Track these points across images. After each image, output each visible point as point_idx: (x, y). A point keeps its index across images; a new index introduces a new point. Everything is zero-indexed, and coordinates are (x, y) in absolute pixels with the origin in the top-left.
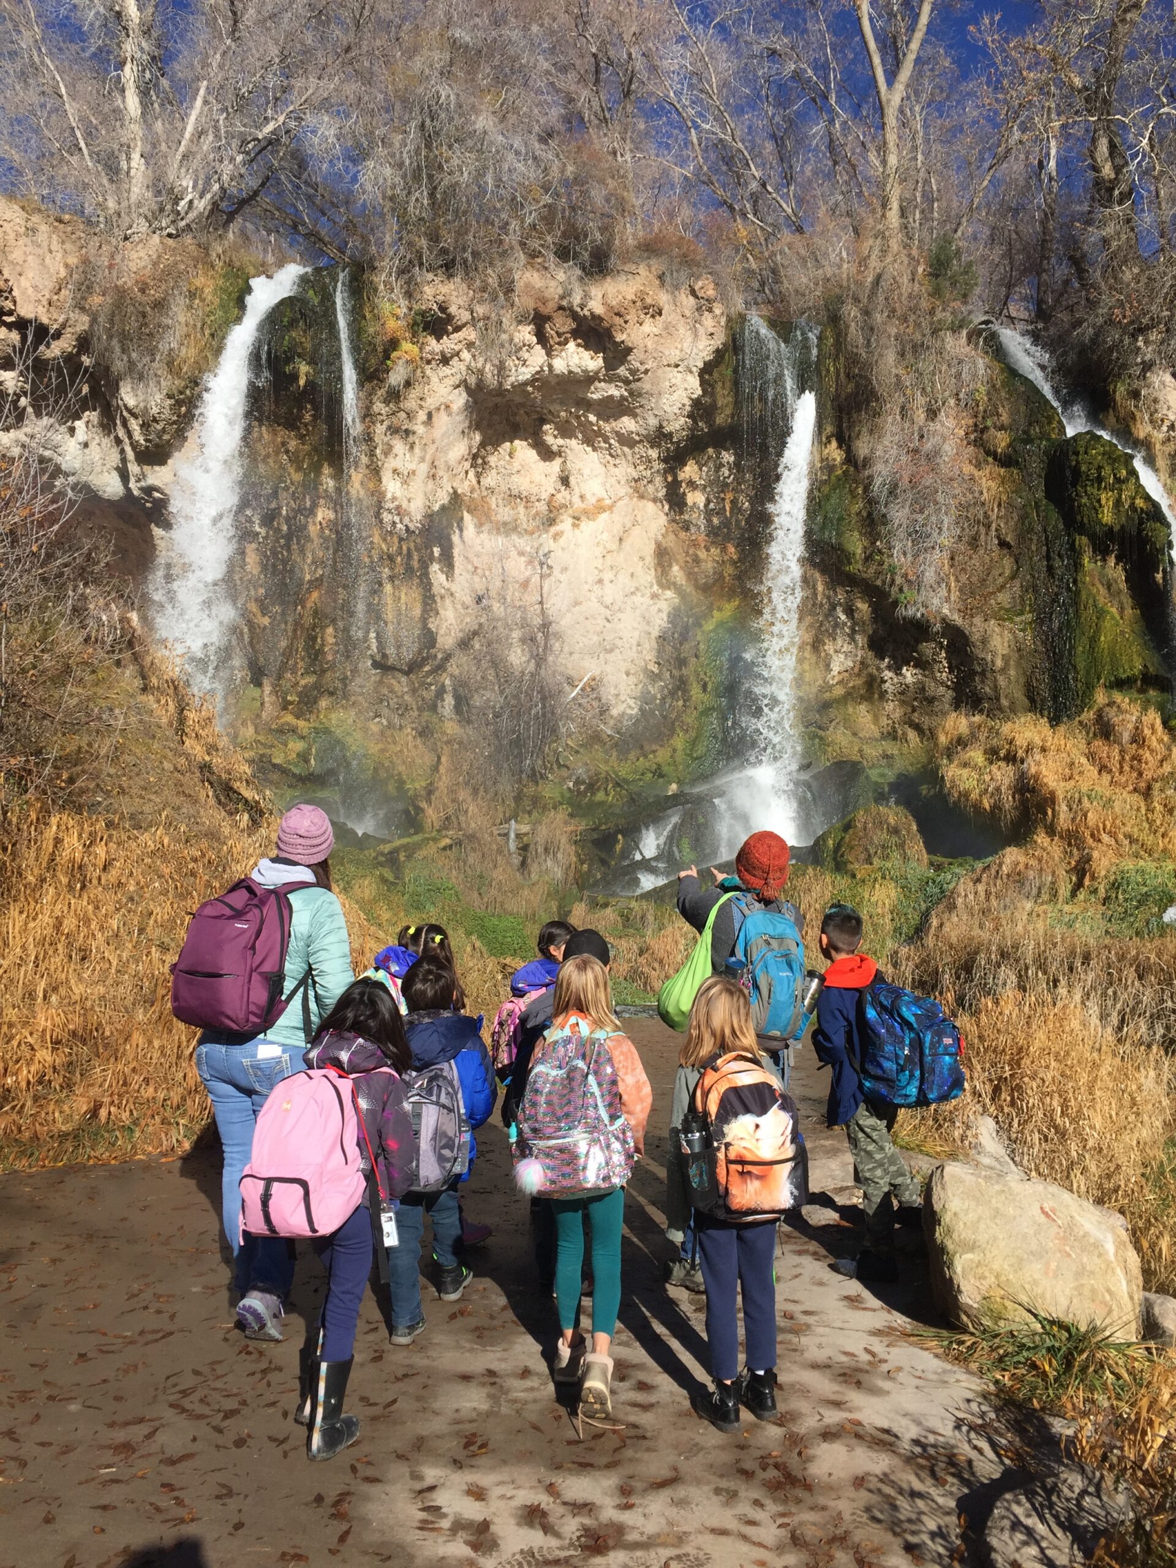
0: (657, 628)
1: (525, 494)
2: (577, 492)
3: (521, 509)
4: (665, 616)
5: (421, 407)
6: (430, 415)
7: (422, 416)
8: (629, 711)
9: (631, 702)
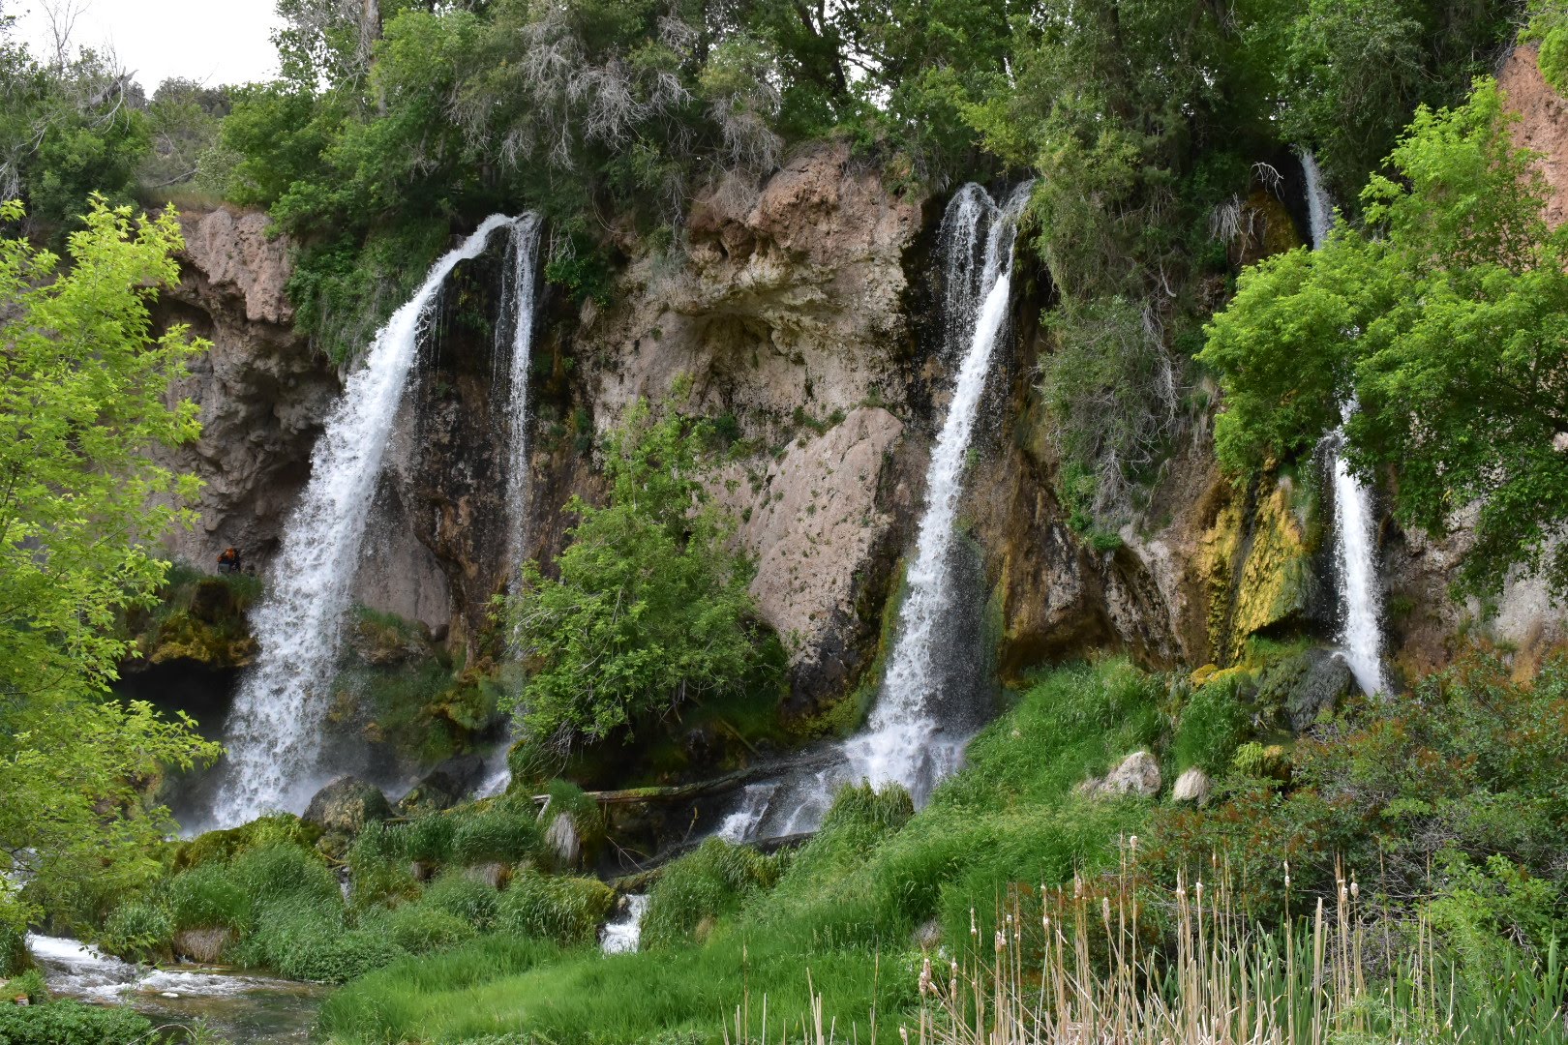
0: (855, 561)
1: (775, 408)
2: (820, 402)
3: (769, 427)
4: (865, 547)
5: (626, 337)
6: (637, 344)
7: (629, 346)
8: (807, 661)
9: (810, 650)
